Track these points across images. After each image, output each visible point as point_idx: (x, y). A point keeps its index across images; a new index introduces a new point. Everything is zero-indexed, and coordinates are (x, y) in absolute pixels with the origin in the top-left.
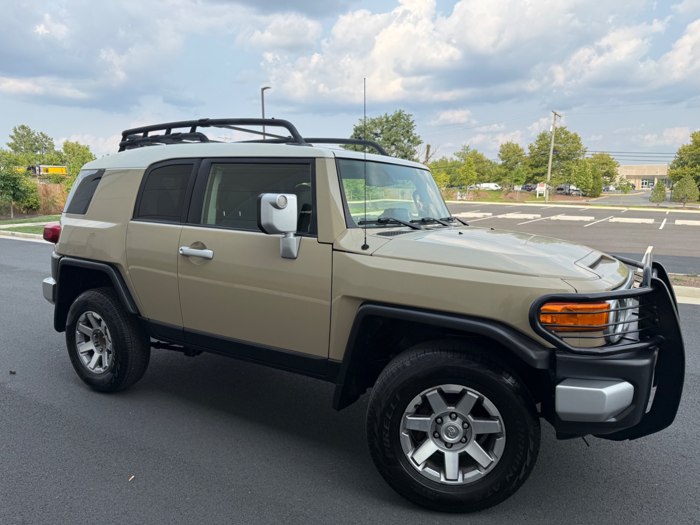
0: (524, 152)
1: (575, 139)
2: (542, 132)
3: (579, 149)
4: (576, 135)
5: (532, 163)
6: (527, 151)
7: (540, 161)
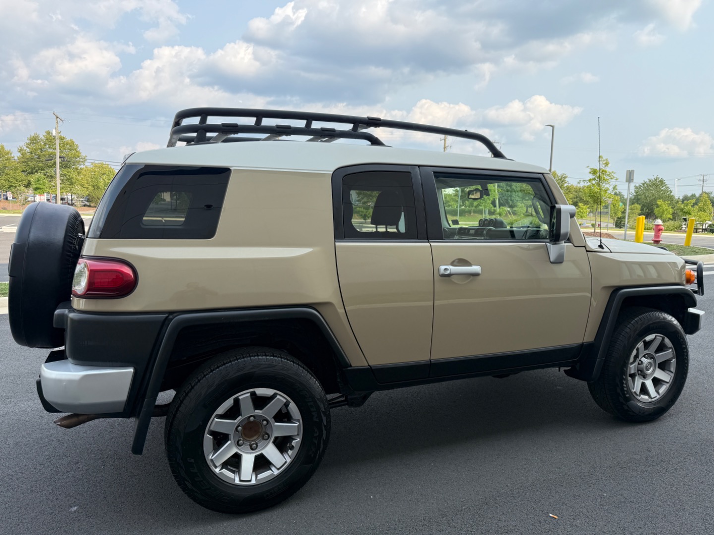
0: (12, 155)
1: (72, 146)
2: (33, 135)
3: (79, 156)
4: (73, 143)
5: (25, 169)
6: (16, 155)
7: (35, 168)
